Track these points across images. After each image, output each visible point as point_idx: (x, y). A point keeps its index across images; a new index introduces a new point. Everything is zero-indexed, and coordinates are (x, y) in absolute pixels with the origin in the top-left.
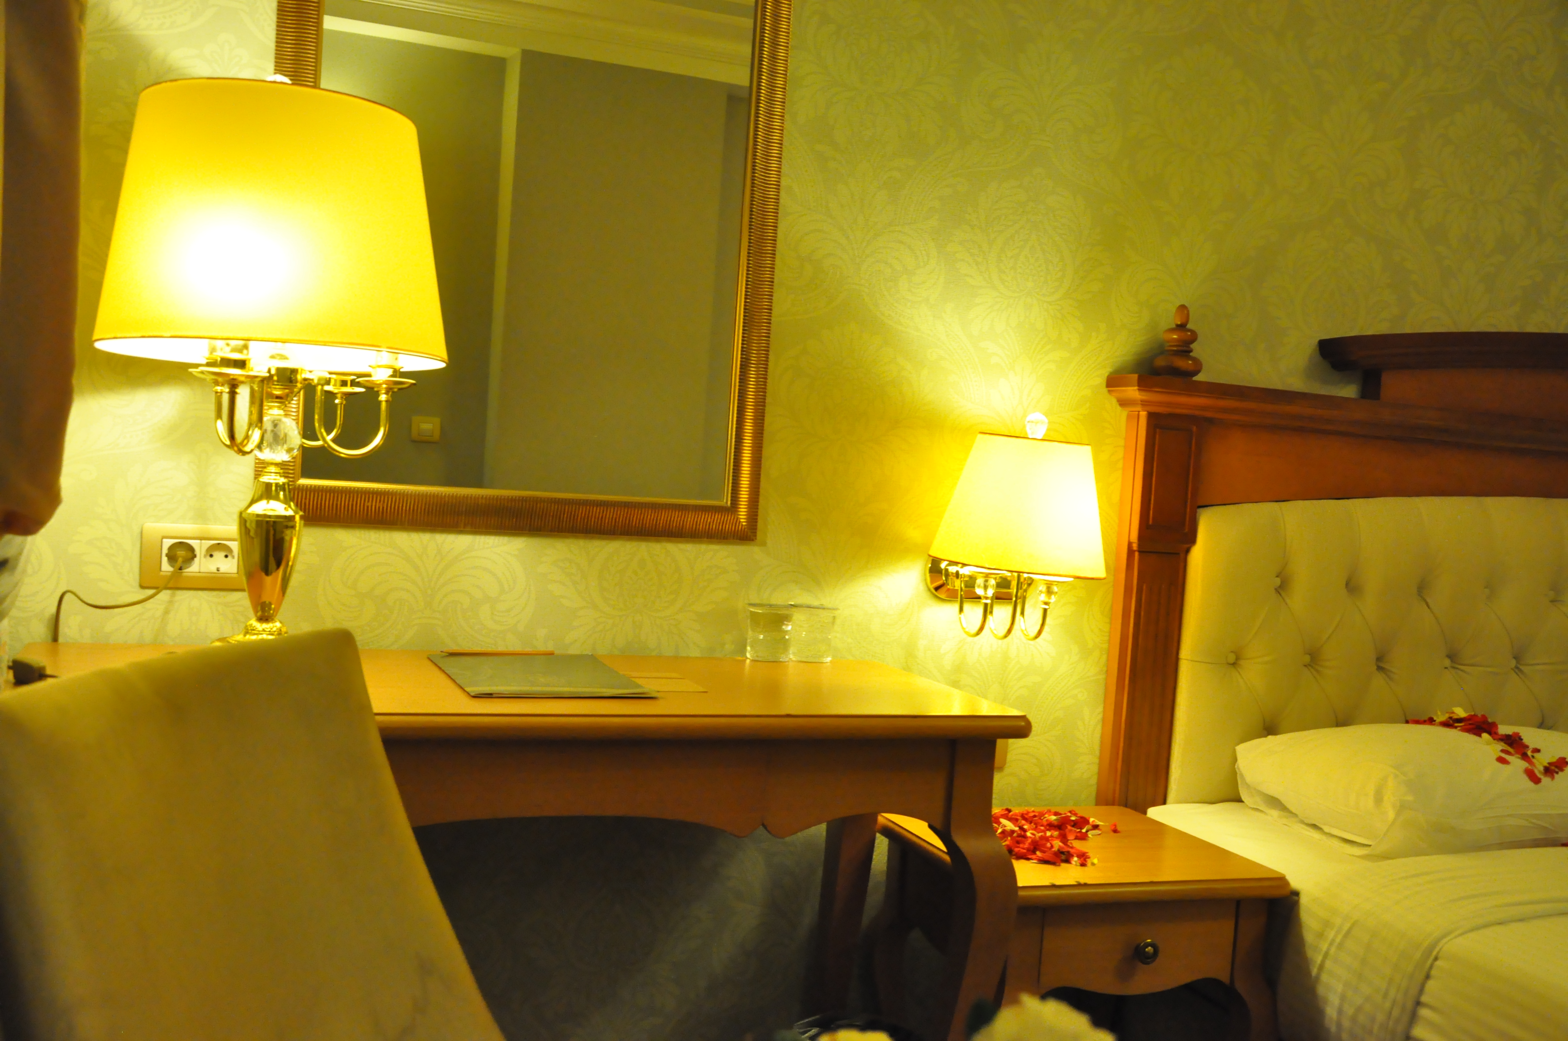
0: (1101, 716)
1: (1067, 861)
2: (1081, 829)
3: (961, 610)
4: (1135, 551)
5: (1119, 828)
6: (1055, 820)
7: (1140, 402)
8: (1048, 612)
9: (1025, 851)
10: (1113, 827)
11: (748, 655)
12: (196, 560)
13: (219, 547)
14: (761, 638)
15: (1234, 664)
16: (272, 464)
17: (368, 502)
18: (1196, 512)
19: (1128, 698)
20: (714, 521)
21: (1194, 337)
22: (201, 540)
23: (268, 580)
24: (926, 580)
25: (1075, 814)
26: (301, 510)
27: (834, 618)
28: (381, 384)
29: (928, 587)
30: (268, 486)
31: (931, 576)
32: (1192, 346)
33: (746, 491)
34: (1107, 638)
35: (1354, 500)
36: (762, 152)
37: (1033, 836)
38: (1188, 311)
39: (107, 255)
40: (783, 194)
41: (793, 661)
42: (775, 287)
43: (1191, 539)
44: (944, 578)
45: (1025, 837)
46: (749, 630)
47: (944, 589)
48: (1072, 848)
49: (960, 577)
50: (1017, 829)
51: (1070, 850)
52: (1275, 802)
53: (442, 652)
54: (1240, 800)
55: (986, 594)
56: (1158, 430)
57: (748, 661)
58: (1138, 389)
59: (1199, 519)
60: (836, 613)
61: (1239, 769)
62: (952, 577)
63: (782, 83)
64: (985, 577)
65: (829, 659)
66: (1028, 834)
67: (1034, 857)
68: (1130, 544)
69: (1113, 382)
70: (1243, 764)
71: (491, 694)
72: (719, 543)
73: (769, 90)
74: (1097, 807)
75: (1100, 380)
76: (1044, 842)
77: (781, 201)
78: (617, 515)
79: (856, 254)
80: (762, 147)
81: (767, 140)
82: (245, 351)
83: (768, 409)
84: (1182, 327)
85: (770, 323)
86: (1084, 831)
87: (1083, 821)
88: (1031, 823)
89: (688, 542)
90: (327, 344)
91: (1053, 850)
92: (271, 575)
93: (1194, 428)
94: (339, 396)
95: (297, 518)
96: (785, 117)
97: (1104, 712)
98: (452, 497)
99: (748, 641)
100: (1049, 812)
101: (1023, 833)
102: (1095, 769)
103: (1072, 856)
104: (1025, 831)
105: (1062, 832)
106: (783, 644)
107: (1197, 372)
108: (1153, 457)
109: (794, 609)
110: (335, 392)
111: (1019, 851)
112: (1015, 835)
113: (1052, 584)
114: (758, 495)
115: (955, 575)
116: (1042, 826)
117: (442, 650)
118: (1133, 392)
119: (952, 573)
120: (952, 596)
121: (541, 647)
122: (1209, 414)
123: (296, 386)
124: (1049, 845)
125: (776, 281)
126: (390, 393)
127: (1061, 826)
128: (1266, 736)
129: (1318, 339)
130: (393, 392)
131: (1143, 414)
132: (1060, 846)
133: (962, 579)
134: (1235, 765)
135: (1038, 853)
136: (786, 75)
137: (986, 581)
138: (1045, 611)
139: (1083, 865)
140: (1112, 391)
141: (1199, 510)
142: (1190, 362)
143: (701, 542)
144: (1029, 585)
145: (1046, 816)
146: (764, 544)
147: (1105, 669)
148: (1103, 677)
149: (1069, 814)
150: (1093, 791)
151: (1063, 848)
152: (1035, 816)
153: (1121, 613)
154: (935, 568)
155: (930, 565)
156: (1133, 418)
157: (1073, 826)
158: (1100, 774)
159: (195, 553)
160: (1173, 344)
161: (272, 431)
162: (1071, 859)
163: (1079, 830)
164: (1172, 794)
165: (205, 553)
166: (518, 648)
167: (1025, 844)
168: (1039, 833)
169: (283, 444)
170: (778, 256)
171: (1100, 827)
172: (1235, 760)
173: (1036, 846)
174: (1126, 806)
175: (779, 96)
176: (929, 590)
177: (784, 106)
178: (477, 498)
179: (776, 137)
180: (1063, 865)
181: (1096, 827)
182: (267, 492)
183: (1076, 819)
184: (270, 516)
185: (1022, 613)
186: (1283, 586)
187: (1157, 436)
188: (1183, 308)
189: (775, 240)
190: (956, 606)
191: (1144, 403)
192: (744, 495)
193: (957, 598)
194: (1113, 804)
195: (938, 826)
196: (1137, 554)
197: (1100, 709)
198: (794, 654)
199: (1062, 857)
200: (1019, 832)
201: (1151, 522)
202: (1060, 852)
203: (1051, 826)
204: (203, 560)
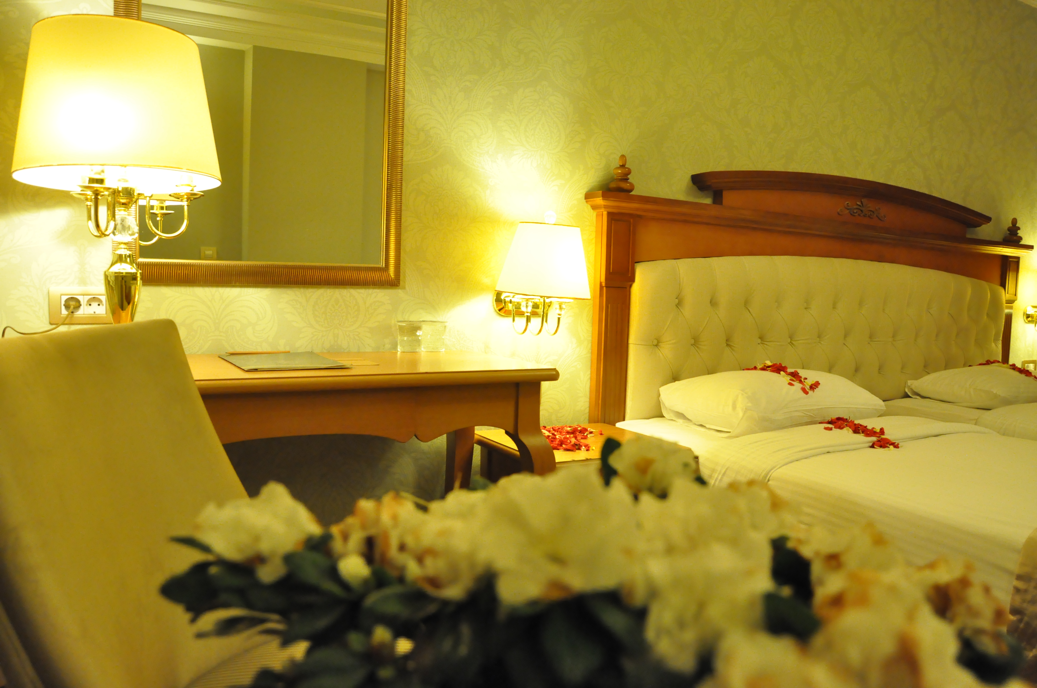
0: (589, 376)
1: (579, 449)
2: (584, 434)
3: (514, 320)
4: (604, 287)
5: (603, 433)
6: (570, 430)
7: (603, 206)
8: (561, 319)
9: (556, 445)
10: (600, 433)
11: (399, 350)
12: (81, 307)
13: (94, 299)
14: (406, 339)
15: (657, 346)
16: (122, 243)
17: (179, 270)
18: (634, 266)
19: (603, 365)
20: (376, 276)
21: (629, 172)
22: (84, 296)
23: (123, 314)
24: (493, 305)
25: (580, 427)
26: (141, 270)
27: (445, 326)
28: (183, 196)
29: (495, 309)
30: (120, 256)
31: (496, 304)
32: (629, 176)
33: (393, 259)
34: (591, 334)
35: (713, 258)
36: (395, 71)
37: (560, 438)
38: (626, 158)
39: (16, 130)
40: (406, 94)
41: (423, 351)
42: (404, 145)
43: (633, 280)
44: (504, 305)
45: (555, 438)
46: (399, 336)
47: (503, 310)
48: (581, 442)
49: (512, 303)
50: (551, 435)
51: (580, 443)
52: (681, 416)
53: (226, 353)
54: (663, 416)
55: (527, 310)
56: (613, 222)
57: (399, 353)
58: (602, 199)
59: (636, 270)
60: (446, 324)
61: (661, 400)
62: (507, 303)
63: (404, 33)
64: (527, 301)
65: (443, 350)
66: (557, 437)
67: (561, 448)
68: (601, 283)
69: (588, 196)
70: (663, 397)
71: (257, 369)
72: (379, 288)
73: (397, 37)
74: (590, 424)
75: (581, 195)
76: (566, 440)
77: (406, 98)
78: (321, 273)
79: (448, 127)
80: (394, 67)
81: (397, 64)
82: (102, 174)
83: (403, 213)
84: (623, 166)
85: (402, 165)
86: (585, 434)
87: (584, 430)
88: (557, 432)
89: (361, 288)
90: (151, 167)
91: (572, 443)
92: (125, 310)
93: (632, 220)
94: (159, 215)
95: (139, 275)
96: (406, 51)
97: (591, 374)
98: (227, 266)
99: (398, 341)
100: (566, 426)
101: (554, 437)
102: (587, 405)
103: (582, 446)
104: (555, 435)
105: (574, 435)
106: (418, 342)
107: (631, 191)
108: (611, 236)
109: (422, 323)
110: (156, 213)
111: (553, 445)
112: (550, 438)
113: (562, 304)
114: (400, 261)
115: (509, 302)
116: (564, 432)
117: (226, 352)
118: (599, 201)
119: (508, 301)
120: (508, 313)
121: (282, 349)
122: (639, 213)
123: (134, 197)
124: (569, 441)
125: (404, 141)
126: (189, 201)
127: (574, 432)
128: (675, 382)
129: (691, 175)
130: (191, 200)
131: (605, 213)
132: (575, 441)
133: (513, 304)
134: (659, 398)
135: (564, 446)
136: (406, 28)
137: (527, 303)
138: (559, 319)
139: (588, 450)
140: (588, 201)
141: (636, 264)
142: (628, 185)
143: (369, 288)
144: (549, 306)
145: (565, 428)
146: (404, 288)
147: (590, 351)
148: (589, 355)
149: (577, 427)
150: (587, 416)
151: (577, 442)
152: (559, 429)
153: (598, 320)
154: (498, 300)
155: (495, 298)
156: (599, 216)
157: (579, 433)
158: (590, 407)
159: (81, 303)
160: (619, 175)
161: (121, 224)
162: (581, 448)
163: (583, 434)
164: (628, 416)
165: (87, 303)
166: (269, 350)
167: (556, 442)
168: (562, 436)
169: (128, 231)
170: (405, 128)
171: (593, 432)
172: (659, 395)
173: (561, 443)
174: (604, 423)
175: (403, 40)
176: (496, 311)
177: (406, 46)
178: (241, 267)
179: (402, 63)
180: (577, 451)
181: (591, 433)
182: (120, 259)
183: (581, 429)
184: (122, 273)
185: (546, 321)
186: (679, 304)
187: (613, 225)
188: (623, 156)
189: (403, 119)
190: (511, 319)
191: (606, 207)
192: (392, 261)
193: (511, 315)
194: (598, 422)
195: (511, 431)
196: (605, 288)
197: (589, 372)
198: (424, 348)
199: (577, 447)
200: (552, 436)
201: (611, 271)
202: (575, 445)
203: (568, 433)
204: (86, 307)
